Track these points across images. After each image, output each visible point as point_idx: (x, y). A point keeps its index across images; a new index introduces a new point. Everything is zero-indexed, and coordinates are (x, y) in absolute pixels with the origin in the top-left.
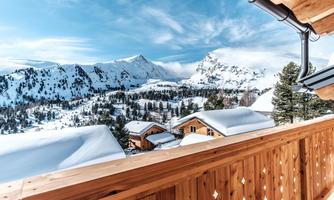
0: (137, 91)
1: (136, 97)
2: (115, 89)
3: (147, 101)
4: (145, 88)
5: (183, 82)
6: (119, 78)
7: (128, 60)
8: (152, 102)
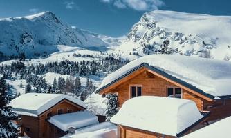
0: (44, 61)
1: (42, 70)
2: (11, 58)
3: (58, 76)
4: (54, 58)
5: (110, 52)
6: (17, 43)
7: (30, 17)
8: (65, 77)
